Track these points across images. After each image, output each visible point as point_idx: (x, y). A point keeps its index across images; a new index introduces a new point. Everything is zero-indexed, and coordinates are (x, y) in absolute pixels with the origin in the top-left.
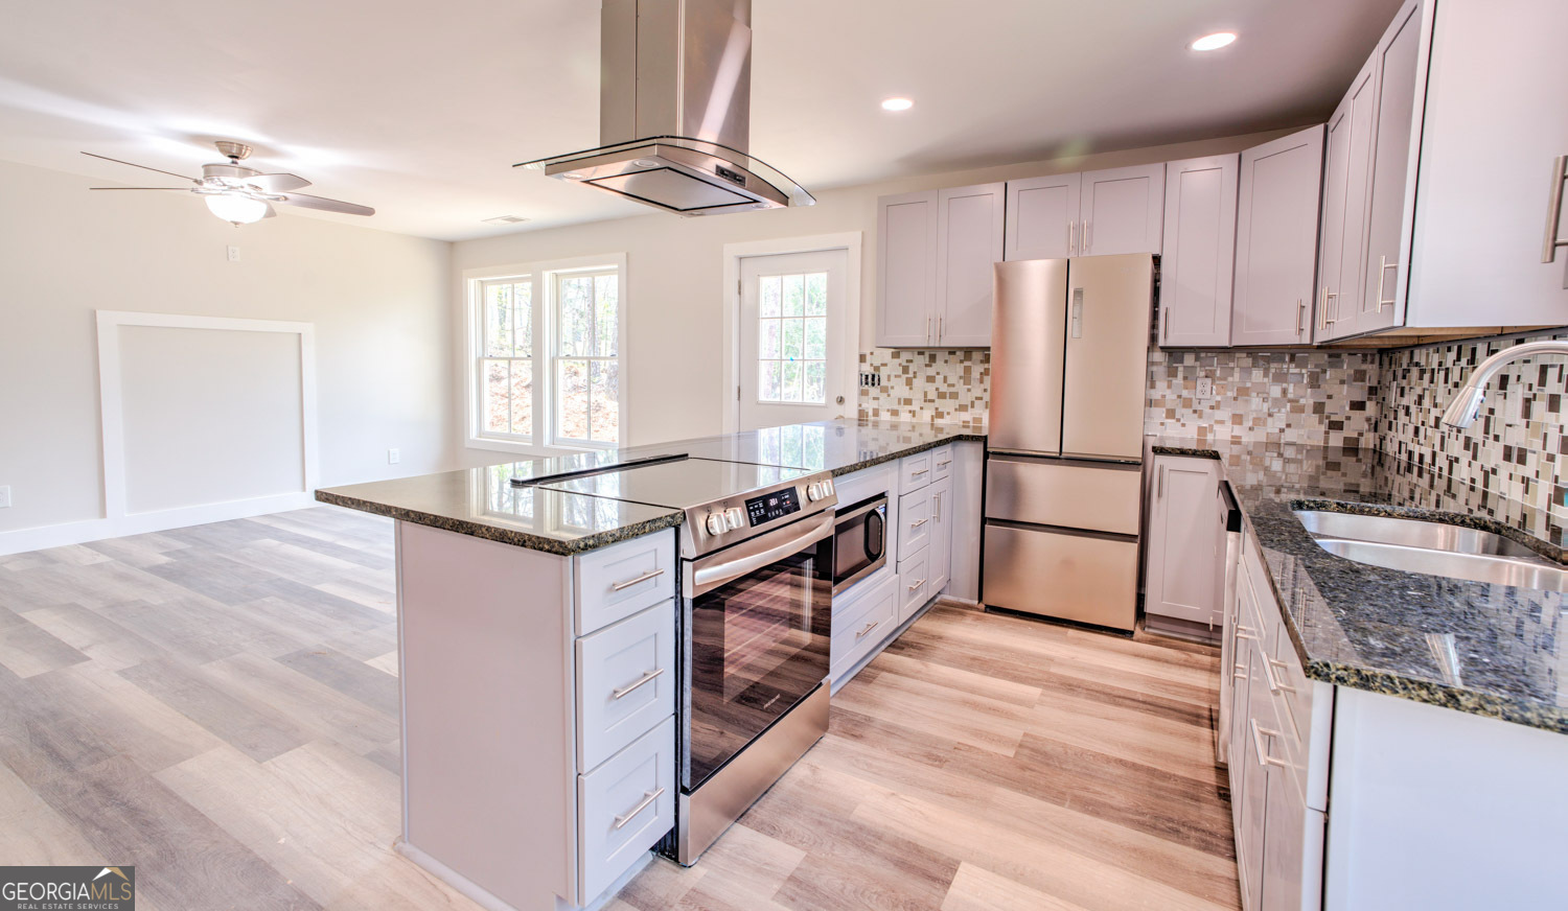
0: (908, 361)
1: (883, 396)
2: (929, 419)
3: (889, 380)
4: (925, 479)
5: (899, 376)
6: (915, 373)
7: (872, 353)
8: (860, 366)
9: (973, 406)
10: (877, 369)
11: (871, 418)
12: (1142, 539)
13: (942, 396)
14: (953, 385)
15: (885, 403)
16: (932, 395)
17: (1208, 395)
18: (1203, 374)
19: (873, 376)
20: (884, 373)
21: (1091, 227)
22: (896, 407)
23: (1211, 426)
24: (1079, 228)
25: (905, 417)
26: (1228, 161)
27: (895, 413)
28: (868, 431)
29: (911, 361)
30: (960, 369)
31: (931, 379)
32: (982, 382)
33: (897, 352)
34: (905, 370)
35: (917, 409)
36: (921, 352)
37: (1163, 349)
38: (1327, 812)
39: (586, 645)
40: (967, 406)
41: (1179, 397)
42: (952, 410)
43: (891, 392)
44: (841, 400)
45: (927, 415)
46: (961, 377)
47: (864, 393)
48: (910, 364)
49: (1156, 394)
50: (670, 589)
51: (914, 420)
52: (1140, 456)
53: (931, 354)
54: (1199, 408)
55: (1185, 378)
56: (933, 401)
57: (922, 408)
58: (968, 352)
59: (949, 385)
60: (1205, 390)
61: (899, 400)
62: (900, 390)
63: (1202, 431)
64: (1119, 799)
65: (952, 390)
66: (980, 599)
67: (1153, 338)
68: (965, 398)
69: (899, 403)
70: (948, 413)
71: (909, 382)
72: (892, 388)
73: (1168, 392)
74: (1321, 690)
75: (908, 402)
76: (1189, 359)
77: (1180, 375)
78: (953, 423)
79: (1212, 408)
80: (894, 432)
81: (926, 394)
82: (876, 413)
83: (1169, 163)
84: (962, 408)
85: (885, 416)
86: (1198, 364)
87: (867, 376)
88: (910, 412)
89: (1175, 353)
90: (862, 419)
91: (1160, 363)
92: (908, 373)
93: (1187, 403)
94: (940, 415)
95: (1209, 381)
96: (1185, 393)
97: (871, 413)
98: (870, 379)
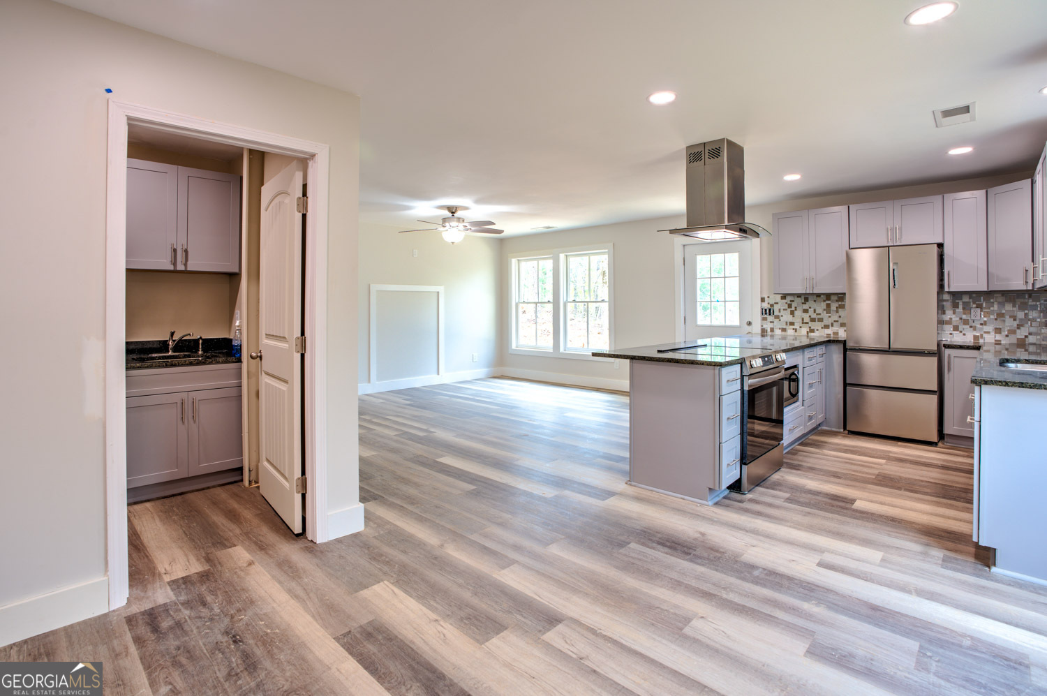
0: (791, 301)
1: (776, 321)
2: (806, 333)
3: (780, 312)
4: (814, 361)
5: (786, 310)
6: (796, 308)
7: (768, 297)
8: (761, 305)
9: (832, 326)
10: (772, 305)
11: (769, 333)
12: (940, 393)
13: (813, 320)
14: (820, 314)
15: (777, 324)
16: (807, 319)
17: (979, 318)
18: (975, 306)
19: (770, 310)
20: (776, 308)
21: (900, 229)
22: (784, 327)
23: (982, 335)
24: (893, 229)
25: (790, 332)
26: (980, 194)
27: (784, 330)
28: (767, 340)
29: (793, 301)
30: (824, 305)
31: (806, 311)
32: (837, 312)
33: (784, 297)
34: (790, 306)
35: (798, 328)
36: (799, 296)
37: (949, 292)
38: (980, 421)
39: (724, 398)
40: (828, 326)
41: (961, 319)
42: (820, 328)
43: (781, 318)
44: (749, 324)
45: (804, 331)
46: (824, 310)
47: (764, 319)
48: (793, 303)
49: (946, 317)
50: (739, 387)
51: (796, 334)
52: (936, 349)
53: (806, 298)
54: (974, 325)
55: (964, 309)
56: (808, 323)
57: (801, 327)
58: (828, 296)
59: (817, 314)
60: (976, 314)
61: (787, 322)
62: (787, 317)
63: (976, 338)
64: (929, 491)
65: (819, 316)
66: (845, 428)
67: (941, 286)
68: (827, 321)
69: (787, 325)
70: (817, 330)
71: (792, 313)
72: (782, 316)
73: (953, 316)
74: (977, 389)
75: (792, 324)
76: (966, 299)
77: (961, 307)
78: (820, 334)
79: (981, 324)
80: (784, 341)
81: (803, 319)
82: (772, 330)
83: (945, 195)
84: (826, 327)
85: (778, 332)
86: (971, 300)
87: (766, 310)
88: (793, 329)
89: (956, 295)
90: (764, 333)
91: (947, 300)
92: (791, 308)
93: (966, 322)
94: (812, 331)
95: (979, 310)
96: (964, 317)
97: (769, 330)
98: (768, 311)
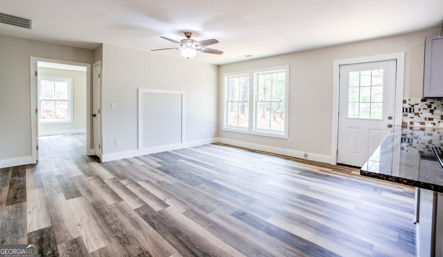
1: (416, 117)
3: (419, 110)
5: (426, 109)
6: (435, 108)
7: (410, 100)
8: (403, 105)
10: (413, 106)
20: (416, 108)
22: (423, 121)
27: (423, 124)
33: (425, 99)
34: (429, 106)
35: (436, 122)
36: (438, 99)
44: (391, 118)
47: (405, 115)
48: (432, 104)
57: (439, 122)
62: (426, 114)
69: (426, 120)
71: (432, 111)
72: (421, 113)
75: (431, 119)
82: (412, 123)
85: (417, 125)
87: (406, 109)
90: (404, 125)
92: (431, 108)
97: (409, 123)
98: (408, 110)
